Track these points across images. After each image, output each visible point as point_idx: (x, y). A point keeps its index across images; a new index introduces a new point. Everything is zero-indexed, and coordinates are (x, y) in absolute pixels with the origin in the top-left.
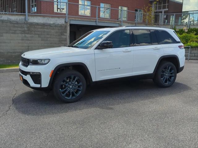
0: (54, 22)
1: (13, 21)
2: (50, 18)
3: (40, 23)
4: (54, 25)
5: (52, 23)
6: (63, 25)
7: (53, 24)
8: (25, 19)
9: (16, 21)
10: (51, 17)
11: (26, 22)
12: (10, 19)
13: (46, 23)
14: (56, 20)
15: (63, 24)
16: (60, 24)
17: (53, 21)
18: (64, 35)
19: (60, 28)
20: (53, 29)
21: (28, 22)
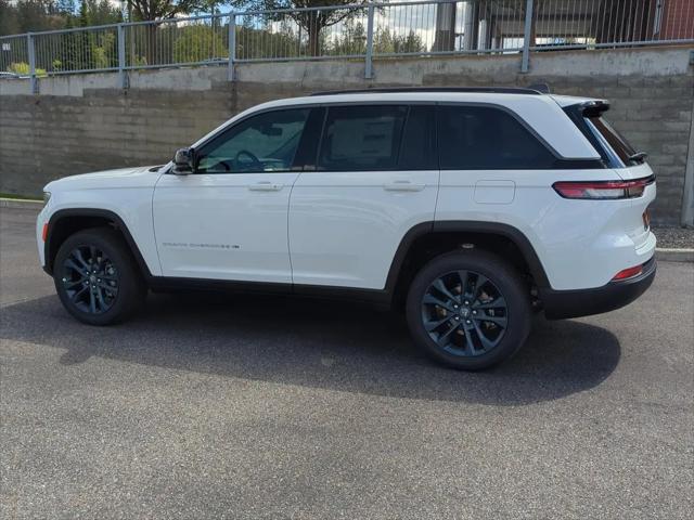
0: (636, 69)
1: (479, 77)
2: (621, 55)
3: (578, 77)
4: (634, 81)
5: (626, 71)
6: (675, 79)
7: (633, 76)
8: (521, 67)
9: (488, 76)
10: (625, 52)
11: (521, 77)
12: (470, 71)
13: (601, 75)
14: (647, 60)
15: (679, 75)
16: (663, 73)
17: (633, 65)
18: (678, 119)
19: (659, 91)
20: (629, 96)
21: (532, 74)
